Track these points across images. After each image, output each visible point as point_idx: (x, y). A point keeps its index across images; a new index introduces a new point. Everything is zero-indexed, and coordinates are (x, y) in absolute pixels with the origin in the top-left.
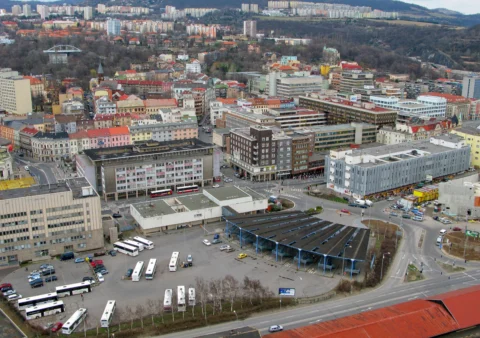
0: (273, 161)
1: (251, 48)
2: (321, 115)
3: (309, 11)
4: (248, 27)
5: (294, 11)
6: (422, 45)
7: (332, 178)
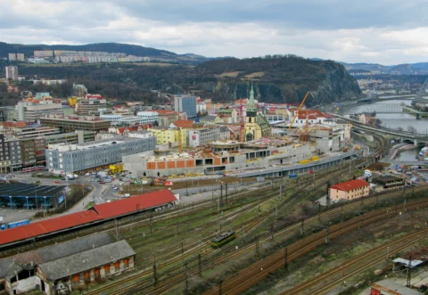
0: (7, 158)
1: (10, 88)
2: (56, 129)
3: (71, 59)
4: (10, 72)
5: (57, 58)
6: (162, 80)
7: (51, 164)
